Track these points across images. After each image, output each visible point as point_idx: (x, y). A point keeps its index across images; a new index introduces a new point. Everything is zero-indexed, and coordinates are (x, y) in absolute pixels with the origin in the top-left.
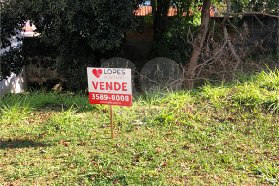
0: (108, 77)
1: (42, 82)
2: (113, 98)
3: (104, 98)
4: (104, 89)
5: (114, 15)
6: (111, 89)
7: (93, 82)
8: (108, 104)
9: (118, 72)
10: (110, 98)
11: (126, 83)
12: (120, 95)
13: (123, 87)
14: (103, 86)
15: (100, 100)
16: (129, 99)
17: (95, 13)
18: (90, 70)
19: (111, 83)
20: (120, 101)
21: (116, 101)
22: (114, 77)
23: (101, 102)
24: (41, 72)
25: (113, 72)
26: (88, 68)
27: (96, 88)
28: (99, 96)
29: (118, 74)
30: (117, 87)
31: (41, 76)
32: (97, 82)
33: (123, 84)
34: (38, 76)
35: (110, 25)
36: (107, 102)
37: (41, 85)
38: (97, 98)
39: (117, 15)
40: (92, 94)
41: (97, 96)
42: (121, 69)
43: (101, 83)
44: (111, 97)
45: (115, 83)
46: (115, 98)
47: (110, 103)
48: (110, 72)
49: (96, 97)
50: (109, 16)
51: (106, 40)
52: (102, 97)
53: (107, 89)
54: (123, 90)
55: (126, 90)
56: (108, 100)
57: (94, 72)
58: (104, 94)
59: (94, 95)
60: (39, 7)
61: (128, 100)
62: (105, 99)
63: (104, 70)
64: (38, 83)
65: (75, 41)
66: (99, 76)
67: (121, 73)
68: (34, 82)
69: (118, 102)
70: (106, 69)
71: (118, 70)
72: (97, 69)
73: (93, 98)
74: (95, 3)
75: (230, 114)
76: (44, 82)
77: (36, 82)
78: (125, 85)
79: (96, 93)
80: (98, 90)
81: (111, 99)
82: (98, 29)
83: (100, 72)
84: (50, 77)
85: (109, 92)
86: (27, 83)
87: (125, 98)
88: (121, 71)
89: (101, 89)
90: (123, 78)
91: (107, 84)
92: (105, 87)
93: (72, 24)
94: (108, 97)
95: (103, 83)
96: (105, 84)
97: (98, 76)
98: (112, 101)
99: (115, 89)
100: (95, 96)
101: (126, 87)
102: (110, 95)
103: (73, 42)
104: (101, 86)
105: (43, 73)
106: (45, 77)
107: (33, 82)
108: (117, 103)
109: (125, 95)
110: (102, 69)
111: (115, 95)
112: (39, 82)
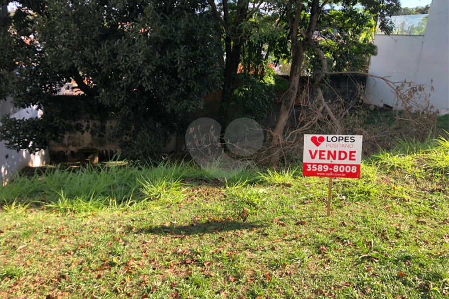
0: (332, 145)
1: (69, 152)
2: (336, 169)
3: (323, 169)
4: (324, 159)
5: (201, 71)
6: (334, 158)
7: (310, 152)
8: (328, 176)
9: (345, 139)
10: (331, 169)
11: (355, 152)
12: (345, 166)
13: (351, 156)
14: (324, 155)
15: (317, 171)
16: (357, 169)
17: (179, 69)
18: (308, 138)
19: (335, 152)
20: (345, 172)
21: (339, 172)
22: (339, 145)
23: (318, 174)
24: (68, 139)
25: (339, 140)
26: (305, 135)
27: (313, 158)
28: (317, 167)
29: (345, 141)
30: (343, 156)
31: (69, 144)
32: (316, 152)
33: (351, 153)
34: (65, 144)
35: (195, 83)
36: (327, 174)
37: (68, 156)
38: (314, 169)
39: (204, 71)
40: (308, 165)
41: (313, 167)
42: (350, 136)
43: (321, 152)
44: (333, 168)
45: (340, 152)
46: (339, 169)
47: (331, 175)
48: (334, 139)
49: (312, 169)
50: (194, 72)
51: (187, 101)
52: (320, 169)
53: (329, 159)
54: (350, 159)
55: (354, 160)
56: (329, 172)
57: (314, 140)
58: (323, 165)
59: (310, 165)
60: (104, 58)
61: (355, 171)
62: (324, 171)
63: (327, 137)
64: (65, 153)
65: (143, 102)
66: (320, 144)
67: (350, 140)
68: (59, 152)
69: (342, 173)
70: (330, 136)
71: (345, 137)
72: (318, 136)
73: (308, 170)
74: (180, 56)
75: (435, 184)
76: (72, 152)
77: (62, 152)
78: (353, 154)
79: (312, 164)
80: (317, 160)
81: (332, 171)
82: (179, 87)
83: (322, 139)
84: (80, 145)
85: (331, 162)
86: (50, 153)
87: (351, 169)
88: (349, 138)
89: (320, 158)
90: (351, 146)
91: (329, 153)
92: (326, 157)
93: (147, 81)
94: (329, 168)
95: (325, 151)
96: (326, 154)
97: (318, 144)
98: (334, 173)
99: (340, 159)
100: (311, 167)
101: (354, 156)
102: (331, 166)
103: (140, 102)
104: (321, 155)
105: (70, 141)
106: (74, 144)
107: (57, 151)
108: (340, 175)
109: (351, 166)
110: (325, 136)
111: (339, 165)
112: (65, 151)
